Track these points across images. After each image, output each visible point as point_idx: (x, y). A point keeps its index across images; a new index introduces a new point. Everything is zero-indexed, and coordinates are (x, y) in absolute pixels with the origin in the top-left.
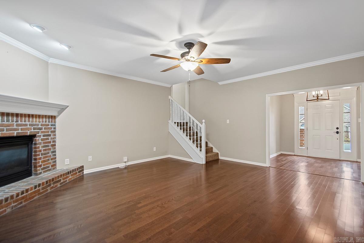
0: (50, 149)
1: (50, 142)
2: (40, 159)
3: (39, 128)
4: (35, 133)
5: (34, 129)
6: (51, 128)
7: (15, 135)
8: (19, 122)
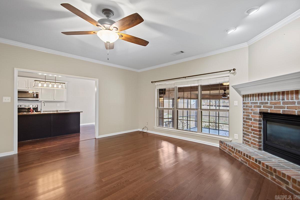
8: (286, 100)
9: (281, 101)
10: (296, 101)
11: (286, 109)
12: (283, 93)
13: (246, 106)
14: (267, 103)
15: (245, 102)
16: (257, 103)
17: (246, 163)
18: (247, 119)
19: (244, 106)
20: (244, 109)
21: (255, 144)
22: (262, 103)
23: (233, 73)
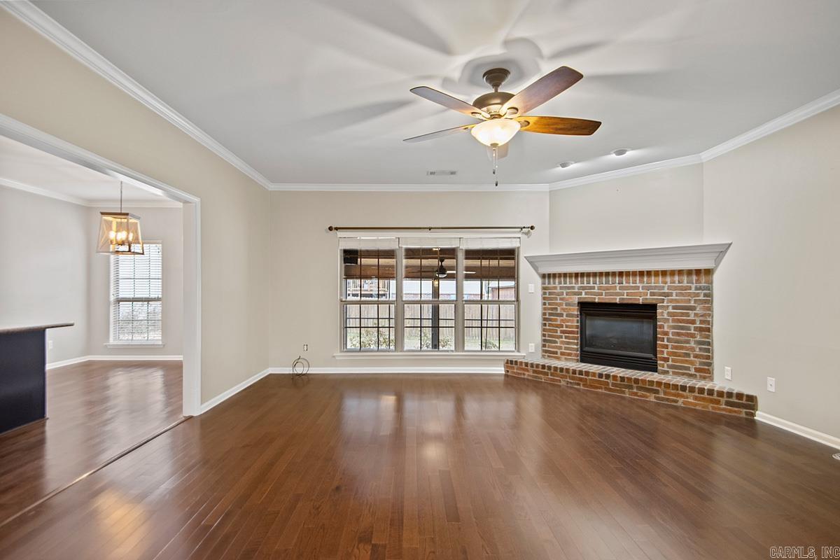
0: (693, 336)
1: (693, 322)
2: (667, 347)
3: (664, 293)
4: (654, 302)
5: (652, 294)
6: (698, 295)
7: (618, 301)
8: (625, 284)
9: (618, 286)
10: (641, 285)
11: (625, 297)
12: (621, 274)
13: (550, 293)
14: (594, 288)
15: (546, 285)
16: (573, 288)
17: (579, 384)
18: (550, 314)
19: (545, 293)
20: (544, 299)
21: (569, 354)
22: (584, 288)
23: (527, 234)
